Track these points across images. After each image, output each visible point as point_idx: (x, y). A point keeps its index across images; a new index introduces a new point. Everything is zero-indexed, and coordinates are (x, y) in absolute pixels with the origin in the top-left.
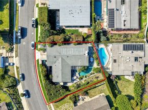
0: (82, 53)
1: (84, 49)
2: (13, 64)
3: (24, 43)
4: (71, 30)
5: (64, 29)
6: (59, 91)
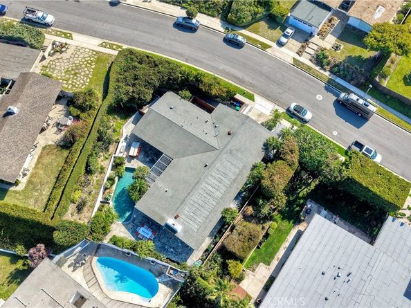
0: (186, 211)
2: (280, 44)
3: (319, 97)
4: (281, 241)
6: (134, 85)
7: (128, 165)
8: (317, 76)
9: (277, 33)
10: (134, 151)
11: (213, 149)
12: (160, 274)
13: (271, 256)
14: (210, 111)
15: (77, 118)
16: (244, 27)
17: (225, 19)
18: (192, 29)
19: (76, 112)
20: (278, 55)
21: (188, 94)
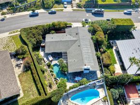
0: (86, 62)
1: (93, 64)
2: (66, 7)
3: (87, 15)
4: (113, 55)
5: (112, 47)
6: (35, 37)
7: (52, 64)
8: (82, 11)
9: (62, 5)
10: (51, 58)
11: (76, 40)
12: (94, 87)
13: (115, 61)
14: (65, 32)
15: (23, 58)
16: (52, 8)
17: (44, 8)
18: (37, 15)
19: (21, 57)
20: (67, 10)
21: (53, 31)
